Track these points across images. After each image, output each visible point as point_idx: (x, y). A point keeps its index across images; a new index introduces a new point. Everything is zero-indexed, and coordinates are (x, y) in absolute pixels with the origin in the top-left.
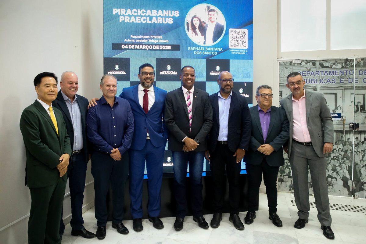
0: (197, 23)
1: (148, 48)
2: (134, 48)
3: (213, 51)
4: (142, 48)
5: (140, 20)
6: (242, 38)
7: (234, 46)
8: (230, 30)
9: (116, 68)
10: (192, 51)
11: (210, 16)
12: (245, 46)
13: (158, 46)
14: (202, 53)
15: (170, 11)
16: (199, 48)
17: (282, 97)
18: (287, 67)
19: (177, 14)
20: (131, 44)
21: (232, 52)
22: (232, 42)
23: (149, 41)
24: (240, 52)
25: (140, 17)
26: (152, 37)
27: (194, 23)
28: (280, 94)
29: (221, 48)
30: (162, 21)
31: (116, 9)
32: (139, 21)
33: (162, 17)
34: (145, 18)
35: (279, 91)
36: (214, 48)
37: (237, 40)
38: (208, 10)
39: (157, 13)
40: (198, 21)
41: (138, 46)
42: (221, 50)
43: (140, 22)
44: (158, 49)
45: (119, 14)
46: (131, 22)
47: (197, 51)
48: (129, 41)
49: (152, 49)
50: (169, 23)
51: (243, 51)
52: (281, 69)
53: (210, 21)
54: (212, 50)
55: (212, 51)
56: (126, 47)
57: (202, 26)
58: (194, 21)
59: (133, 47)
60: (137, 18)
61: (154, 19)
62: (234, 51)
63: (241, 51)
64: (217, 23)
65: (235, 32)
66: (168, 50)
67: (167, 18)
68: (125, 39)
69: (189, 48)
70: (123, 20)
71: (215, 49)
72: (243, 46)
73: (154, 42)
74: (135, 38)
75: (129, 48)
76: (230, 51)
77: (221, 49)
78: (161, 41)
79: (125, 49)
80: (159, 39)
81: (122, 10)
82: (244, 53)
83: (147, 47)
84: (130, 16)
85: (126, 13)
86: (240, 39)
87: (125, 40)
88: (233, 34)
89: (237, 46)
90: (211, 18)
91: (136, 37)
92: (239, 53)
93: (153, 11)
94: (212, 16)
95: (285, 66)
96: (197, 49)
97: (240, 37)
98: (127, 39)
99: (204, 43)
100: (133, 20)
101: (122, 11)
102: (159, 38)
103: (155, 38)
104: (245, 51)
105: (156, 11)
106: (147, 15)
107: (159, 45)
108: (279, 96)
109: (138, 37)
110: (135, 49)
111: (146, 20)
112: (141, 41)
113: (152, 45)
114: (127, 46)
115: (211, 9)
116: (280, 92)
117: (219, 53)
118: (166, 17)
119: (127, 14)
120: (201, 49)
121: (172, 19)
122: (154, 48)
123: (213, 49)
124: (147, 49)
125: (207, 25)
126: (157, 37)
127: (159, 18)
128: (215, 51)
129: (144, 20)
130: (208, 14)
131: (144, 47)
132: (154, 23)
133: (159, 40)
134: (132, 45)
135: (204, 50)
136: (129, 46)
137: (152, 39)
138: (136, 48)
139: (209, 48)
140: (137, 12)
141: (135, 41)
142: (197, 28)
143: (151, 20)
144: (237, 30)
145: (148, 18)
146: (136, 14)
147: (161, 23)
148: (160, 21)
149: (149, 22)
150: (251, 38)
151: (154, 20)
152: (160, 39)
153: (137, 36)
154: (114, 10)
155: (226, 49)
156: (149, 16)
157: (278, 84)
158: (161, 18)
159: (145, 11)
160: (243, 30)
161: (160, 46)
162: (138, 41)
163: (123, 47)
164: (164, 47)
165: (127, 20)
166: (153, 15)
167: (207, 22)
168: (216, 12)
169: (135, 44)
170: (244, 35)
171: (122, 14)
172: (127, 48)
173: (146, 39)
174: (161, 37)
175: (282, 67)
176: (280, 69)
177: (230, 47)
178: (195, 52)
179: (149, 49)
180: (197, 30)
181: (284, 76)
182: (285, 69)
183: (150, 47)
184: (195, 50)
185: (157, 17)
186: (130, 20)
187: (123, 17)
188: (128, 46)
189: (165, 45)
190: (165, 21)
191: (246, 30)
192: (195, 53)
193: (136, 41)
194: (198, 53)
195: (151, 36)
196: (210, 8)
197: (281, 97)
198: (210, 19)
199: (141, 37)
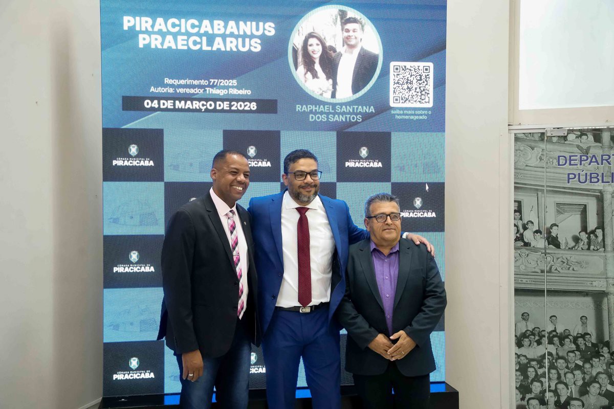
0: (316, 50)
1: (205, 107)
2: (172, 107)
3: (353, 113)
4: (191, 108)
5: (185, 42)
6: (420, 82)
7: (401, 101)
8: (392, 64)
9: (131, 153)
10: (306, 114)
11: (346, 34)
12: (427, 100)
13: (228, 103)
14: (328, 118)
15: (254, 24)
16: (322, 106)
17: (521, 214)
18: (533, 144)
19: (270, 29)
20: (167, 99)
21: (396, 116)
22: (397, 93)
23: (208, 92)
24: (415, 115)
25: (185, 37)
26: (214, 82)
27: (310, 49)
28: (516, 209)
29: (372, 107)
30: (237, 47)
31: (131, 18)
32: (182, 45)
33: (237, 37)
34: (198, 40)
35: (515, 201)
36: (356, 107)
37: (408, 88)
38: (342, 18)
39: (225, 27)
40: (318, 45)
41: (183, 102)
42: (372, 112)
43: (185, 48)
44: (228, 108)
45: (138, 28)
46: (165, 47)
47: (315, 113)
48: (160, 90)
49: (215, 110)
50: (253, 49)
51: (423, 112)
52: (520, 150)
53: (345, 44)
54: (351, 111)
55: (349, 113)
56: (155, 104)
57: (328, 57)
58: (311, 45)
59: (169, 104)
60: (180, 38)
61: (218, 40)
62: (402, 112)
63: (417, 112)
64: (362, 49)
65: (405, 69)
66: (251, 111)
67: (247, 40)
68: (152, 87)
69: (298, 108)
70: (147, 42)
71: (357, 109)
72: (423, 101)
73: (219, 94)
74: (176, 84)
75: (162, 107)
76: (393, 112)
77: (372, 109)
78: (234, 92)
79: (153, 110)
80: (230, 87)
81: (144, 19)
82: (425, 118)
83: (203, 105)
84: (163, 35)
85: (153, 26)
86: (415, 85)
87: (152, 89)
88: (398, 75)
89: (407, 102)
90: (348, 38)
91: (176, 82)
92: (412, 117)
93: (216, 22)
94: (351, 33)
95: (529, 143)
96: (316, 110)
97: (415, 81)
98: (156, 86)
99: (333, 96)
100: (169, 43)
101: (143, 22)
102: (230, 84)
103: (222, 84)
104: (426, 112)
105: (222, 23)
106: (202, 31)
107: (231, 99)
108: (515, 211)
109: (182, 82)
110: (175, 110)
111: (201, 43)
112: (188, 91)
113: (215, 100)
114: (156, 102)
115: (348, 17)
116: (517, 204)
117: (366, 117)
118: (244, 36)
119: (156, 29)
120: (326, 108)
121: (259, 41)
122: (218, 108)
123: (353, 108)
124: (203, 108)
125: (340, 55)
126: (224, 82)
127: (228, 40)
128: (357, 114)
129: (195, 43)
130: (342, 30)
131: (197, 105)
132: (219, 50)
133: (230, 89)
134: (169, 101)
135: (331, 111)
136: (162, 102)
137: (213, 87)
138: (177, 107)
139: (344, 107)
140: (179, 26)
141: (175, 90)
142: (317, 61)
143: (210, 42)
144: (408, 64)
145: (204, 39)
146: (177, 29)
147: (235, 49)
148: (231, 45)
149: (205, 48)
150: (440, 83)
151: (218, 44)
152: (232, 87)
153: (179, 79)
154: (126, 19)
155: (383, 108)
156: (206, 34)
157: (513, 185)
158: (234, 40)
159: (196, 23)
160: (422, 64)
161: (232, 103)
162: (181, 90)
163: (147, 104)
164: (241, 106)
165: (156, 42)
166: (216, 32)
167: (340, 48)
168: (361, 23)
169: (175, 98)
170: (424, 74)
171: (143, 29)
172: (157, 106)
173: (200, 87)
174: (234, 82)
175: (522, 146)
176: (516, 150)
177: (392, 104)
178: (311, 115)
179: (207, 110)
180: (317, 67)
181: (527, 166)
182: (529, 149)
183: (210, 105)
184: (311, 112)
185: (224, 37)
186: (162, 44)
187: (146, 36)
188: (159, 104)
189: (244, 101)
190: (244, 46)
191: (431, 65)
192: (312, 118)
193: (178, 92)
194: (318, 118)
195: (212, 81)
196: (346, 14)
197: (518, 214)
198: (346, 41)
199: (189, 82)
